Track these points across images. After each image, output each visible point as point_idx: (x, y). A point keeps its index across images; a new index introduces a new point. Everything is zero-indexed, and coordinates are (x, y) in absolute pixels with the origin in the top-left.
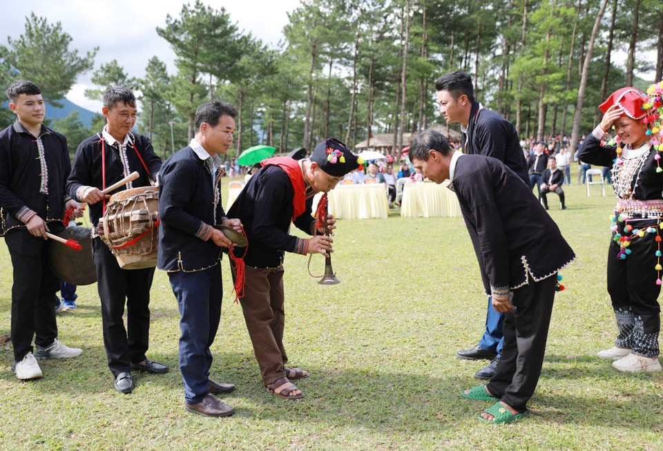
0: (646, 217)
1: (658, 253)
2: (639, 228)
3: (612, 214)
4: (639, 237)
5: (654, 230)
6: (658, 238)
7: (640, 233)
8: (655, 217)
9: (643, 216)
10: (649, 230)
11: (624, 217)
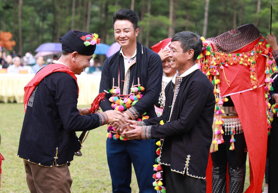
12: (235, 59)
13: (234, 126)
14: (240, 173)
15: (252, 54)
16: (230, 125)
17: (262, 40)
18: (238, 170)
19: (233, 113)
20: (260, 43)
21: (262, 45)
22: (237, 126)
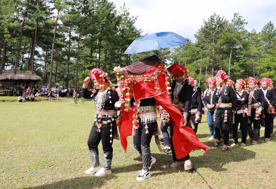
0: (108, 116)
1: (111, 130)
2: (105, 121)
3: (95, 115)
4: (105, 124)
5: (110, 121)
6: (111, 125)
7: (105, 122)
8: (110, 117)
9: (107, 116)
10: (108, 121)
11: (100, 116)
12: (140, 78)
13: (147, 119)
14: (147, 150)
15: (154, 73)
16: (144, 118)
17: (161, 64)
18: (146, 147)
19: (146, 110)
20: (160, 66)
21: (161, 67)
22: (149, 118)
